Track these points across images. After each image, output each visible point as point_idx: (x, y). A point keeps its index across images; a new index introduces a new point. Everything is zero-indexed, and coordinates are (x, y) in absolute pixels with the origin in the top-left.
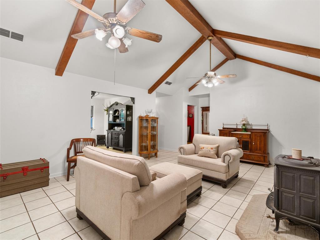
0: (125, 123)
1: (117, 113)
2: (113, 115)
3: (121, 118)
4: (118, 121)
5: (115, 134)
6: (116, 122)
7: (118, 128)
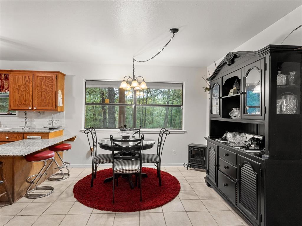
0: (266, 122)
1: (235, 88)
2: (220, 98)
3: (248, 108)
4: (236, 114)
5: (227, 155)
6: (229, 117)
7: (237, 136)
